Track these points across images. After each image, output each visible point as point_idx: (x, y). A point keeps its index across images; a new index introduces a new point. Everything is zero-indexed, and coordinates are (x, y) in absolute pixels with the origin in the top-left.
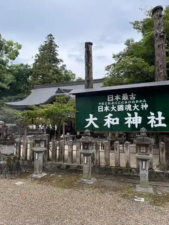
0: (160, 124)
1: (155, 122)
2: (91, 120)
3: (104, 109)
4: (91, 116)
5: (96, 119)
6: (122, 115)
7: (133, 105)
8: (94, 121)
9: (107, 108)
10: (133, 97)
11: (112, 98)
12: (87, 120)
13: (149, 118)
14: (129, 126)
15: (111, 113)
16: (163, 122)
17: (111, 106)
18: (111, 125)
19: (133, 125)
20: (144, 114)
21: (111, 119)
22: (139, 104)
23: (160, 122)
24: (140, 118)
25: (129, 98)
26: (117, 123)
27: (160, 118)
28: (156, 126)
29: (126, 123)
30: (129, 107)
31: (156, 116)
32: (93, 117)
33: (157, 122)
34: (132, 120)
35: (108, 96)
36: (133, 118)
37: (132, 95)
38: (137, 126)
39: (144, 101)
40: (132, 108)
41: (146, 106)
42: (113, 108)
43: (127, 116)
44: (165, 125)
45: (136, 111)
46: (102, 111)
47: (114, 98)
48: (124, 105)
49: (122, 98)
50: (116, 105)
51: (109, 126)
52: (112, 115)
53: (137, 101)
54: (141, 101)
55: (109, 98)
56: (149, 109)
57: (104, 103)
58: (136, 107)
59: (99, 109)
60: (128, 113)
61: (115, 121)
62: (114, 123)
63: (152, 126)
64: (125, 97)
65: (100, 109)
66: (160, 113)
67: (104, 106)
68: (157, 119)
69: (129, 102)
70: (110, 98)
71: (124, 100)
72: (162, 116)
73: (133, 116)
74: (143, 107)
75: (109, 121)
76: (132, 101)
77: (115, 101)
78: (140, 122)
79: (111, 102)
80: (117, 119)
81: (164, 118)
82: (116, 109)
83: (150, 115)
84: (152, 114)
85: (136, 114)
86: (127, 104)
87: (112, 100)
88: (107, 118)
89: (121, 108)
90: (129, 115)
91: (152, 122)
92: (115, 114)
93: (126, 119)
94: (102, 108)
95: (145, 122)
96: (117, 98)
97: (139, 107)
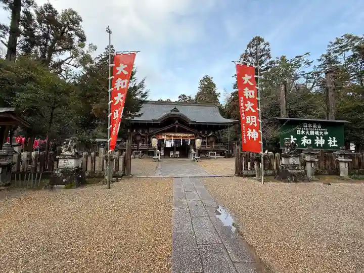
0: (335, 145)
1: (332, 144)
2: (292, 139)
3: (301, 132)
4: (292, 136)
5: (295, 139)
6: (313, 138)
7: (319, 131)
9: (303, 132)
10: (319, 126)
11: (307, 125)
13: (328, 141)
14: (317, 145)
15: (306, 136)
16: (336, 143)
17: (305, 131)
18: (306, 144)
19: (319, 145)
20: (326, 138)
22: (323, 131)
23: (334, 143)
24: (324, 140)
25: (317, 126)
26: (310, 143)
27: (335, 141)
28: (332, 146)
29: (316, 143)
30: (317, 133)
34: (319, 141)
35: (304, 124)
38: (322, 146)
39: (326, 130)
40: (319, 134)
41: (327, 133)
42: (307, 132)
43: (316, 139)
44: (337, 146)
45: (321, 135)
46: (300, 134)
48: (314, 131)
49: (313, 126)
50: (309, 131)
51: (305, 145)
53: (322, 129)
56: (329, 135)
58: (321, 133)
60: (316, 137)
61: (309, 142)
62: (308, 143)
63: (330, 146)
64: (315, 126)
65: (299, 132)
66: (334, 138)
67: (301, 130)
68: (333, 141)
69: (318, 129)
70: (305, 126)
71: (314, 128)
73: (320, 139)
74: (325, 133)
75: (305, 141)
77: (308, 128)
78: (324, 143)
79: (306, 128)
80: (310, 140)
82: (309, 133)
84: (330, 138)
85: (321, 137)
86: (316, 131)
88: (303, 139)
89: (312, 133)
90: (318, 138)
91: (330, 143)
92: (309, 137)
93: (316, 140)
95: (327, 142)
96: (310, 126)
97: (323, 134)
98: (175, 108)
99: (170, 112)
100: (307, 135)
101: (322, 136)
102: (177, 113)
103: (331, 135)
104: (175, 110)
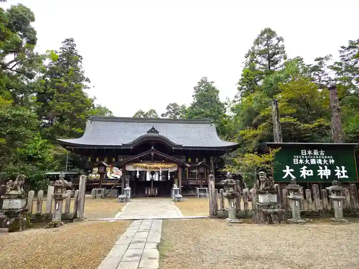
0: (344, 176)
1: (340, 174)
2: (288, 171)
3: (299, 162)
4: (288, 167)
5: (292, 170)
6: (315, 168)
7: (323, 160)
8: (290, 172)
9: (301, 161)
10: (322, 153)
11: (305, 152)
12: (284, 171)
13: (336, 171)
14: (322, 177)
16: (346, 174)
17: (305, 159)
18: (306, 176)
19: (324, 177)
20: (332, 168)
21: (306, 171)
22: (328, 159)
23: (344, 174)
24: (329, 171)
25: (319, 153)
26: (312, 174)
27: (344, 171)
28: (341, 177)
29: (319, 174)
30: (320, 161)
31: (341, 169)
32: (290, 169)
33: (342, 174)
34: (323, 172)
35: (302, 151)
36: (324, 171)
37: (322, 152)
38: (327, 178)
39: (331, 157)
40: (323, 162)
41: (333, 161)
42: (307, 161)
43: (319, 169)
44: (347, 177)
45: (325, 164)
46: (297, 163)
47: (307, 153)
48: (316, 159)
49: (313, 153)
50: (309, 159)
51: (305, 177)
52: (306, 167)
53: (326, 157)
54: (329, 157)
55: (302, 152)
56: (336, 164)
57: (299, 157)
58: (325, 161)
59: (294, 161)
60: (320, 167)
61: (310, 173)
62: (308, 175)
63: (339, 177)
64: (316, 153)
65: (296, 161)
66: (343, 168)
67: (299, 159)
68: (341, 172)
69: (320, 157)
70: (304, 152)
71: (315, 155)
72: (345, 169)
73: (324, 169)
74: (330, 161)
75: (305, 173)
76: (322, 156)
77: (308, 155)
78: (330, 174)
79: (304, 156)
80: (311, 171)
81: (346, 171)
82: (310, 162)
83: (336, 169)
84: (338, 168)
85: (326, 167)
86: (319, 159)
87: (306, 154)
88: (302, 170)
89: (313, 162)
90: (321, 168)
91: (338, 174)
92: (309, 167)
93: (318, 171)
94: (297, 161)
95: (333, 173)
96: (310, 152)
97: (328, 162)
98: (153, 128)
99: (146, 133)
100: (307, 165)
101: (327, 165)
102: (156, 135)
103: (339, 163)
104: (153, 130)
